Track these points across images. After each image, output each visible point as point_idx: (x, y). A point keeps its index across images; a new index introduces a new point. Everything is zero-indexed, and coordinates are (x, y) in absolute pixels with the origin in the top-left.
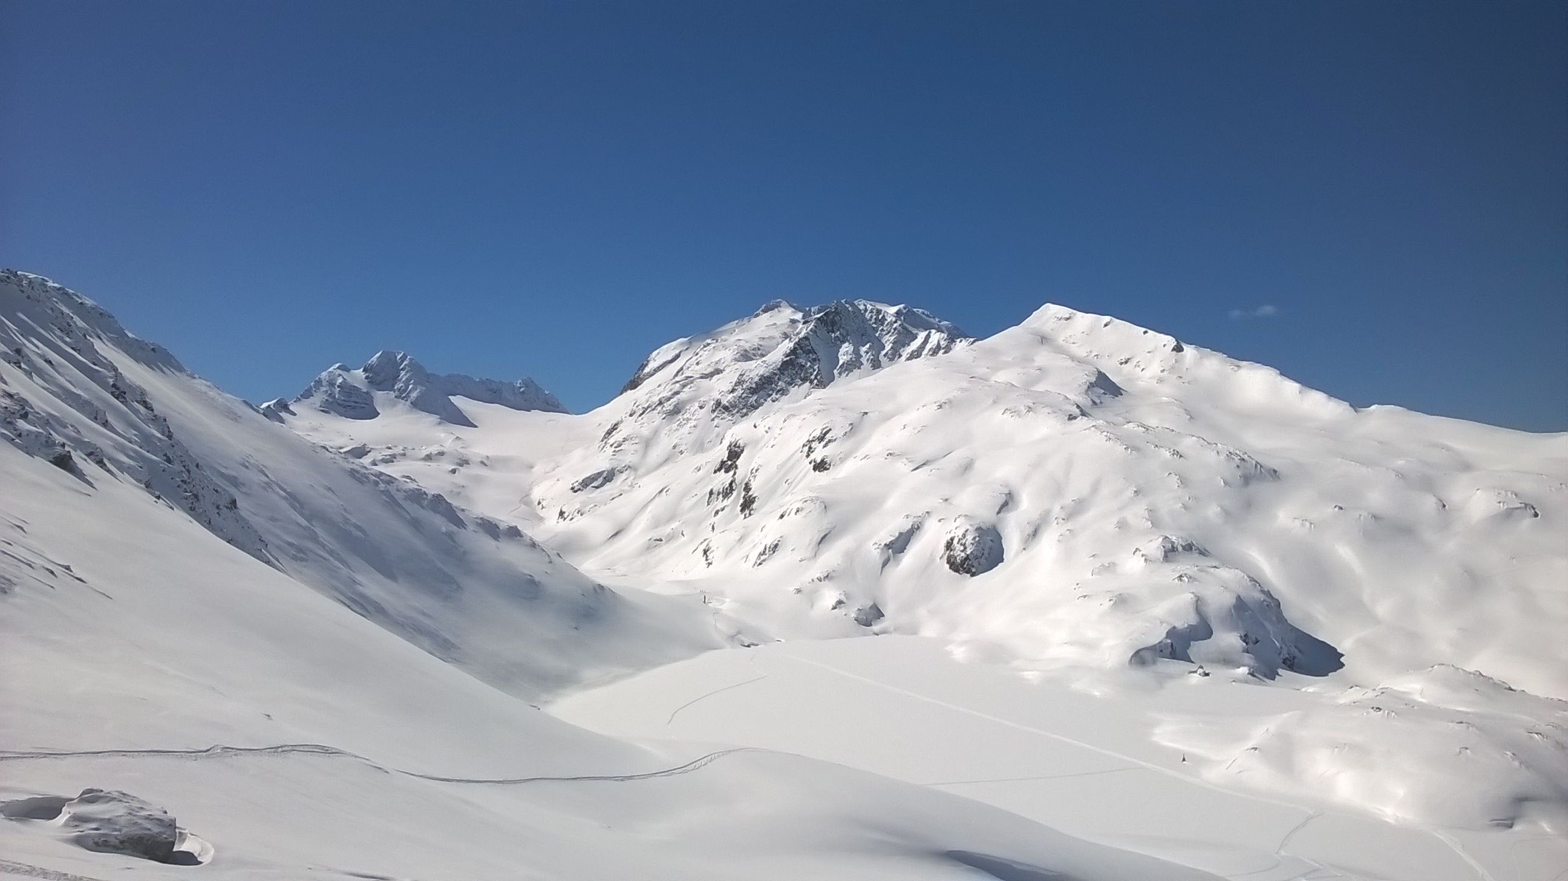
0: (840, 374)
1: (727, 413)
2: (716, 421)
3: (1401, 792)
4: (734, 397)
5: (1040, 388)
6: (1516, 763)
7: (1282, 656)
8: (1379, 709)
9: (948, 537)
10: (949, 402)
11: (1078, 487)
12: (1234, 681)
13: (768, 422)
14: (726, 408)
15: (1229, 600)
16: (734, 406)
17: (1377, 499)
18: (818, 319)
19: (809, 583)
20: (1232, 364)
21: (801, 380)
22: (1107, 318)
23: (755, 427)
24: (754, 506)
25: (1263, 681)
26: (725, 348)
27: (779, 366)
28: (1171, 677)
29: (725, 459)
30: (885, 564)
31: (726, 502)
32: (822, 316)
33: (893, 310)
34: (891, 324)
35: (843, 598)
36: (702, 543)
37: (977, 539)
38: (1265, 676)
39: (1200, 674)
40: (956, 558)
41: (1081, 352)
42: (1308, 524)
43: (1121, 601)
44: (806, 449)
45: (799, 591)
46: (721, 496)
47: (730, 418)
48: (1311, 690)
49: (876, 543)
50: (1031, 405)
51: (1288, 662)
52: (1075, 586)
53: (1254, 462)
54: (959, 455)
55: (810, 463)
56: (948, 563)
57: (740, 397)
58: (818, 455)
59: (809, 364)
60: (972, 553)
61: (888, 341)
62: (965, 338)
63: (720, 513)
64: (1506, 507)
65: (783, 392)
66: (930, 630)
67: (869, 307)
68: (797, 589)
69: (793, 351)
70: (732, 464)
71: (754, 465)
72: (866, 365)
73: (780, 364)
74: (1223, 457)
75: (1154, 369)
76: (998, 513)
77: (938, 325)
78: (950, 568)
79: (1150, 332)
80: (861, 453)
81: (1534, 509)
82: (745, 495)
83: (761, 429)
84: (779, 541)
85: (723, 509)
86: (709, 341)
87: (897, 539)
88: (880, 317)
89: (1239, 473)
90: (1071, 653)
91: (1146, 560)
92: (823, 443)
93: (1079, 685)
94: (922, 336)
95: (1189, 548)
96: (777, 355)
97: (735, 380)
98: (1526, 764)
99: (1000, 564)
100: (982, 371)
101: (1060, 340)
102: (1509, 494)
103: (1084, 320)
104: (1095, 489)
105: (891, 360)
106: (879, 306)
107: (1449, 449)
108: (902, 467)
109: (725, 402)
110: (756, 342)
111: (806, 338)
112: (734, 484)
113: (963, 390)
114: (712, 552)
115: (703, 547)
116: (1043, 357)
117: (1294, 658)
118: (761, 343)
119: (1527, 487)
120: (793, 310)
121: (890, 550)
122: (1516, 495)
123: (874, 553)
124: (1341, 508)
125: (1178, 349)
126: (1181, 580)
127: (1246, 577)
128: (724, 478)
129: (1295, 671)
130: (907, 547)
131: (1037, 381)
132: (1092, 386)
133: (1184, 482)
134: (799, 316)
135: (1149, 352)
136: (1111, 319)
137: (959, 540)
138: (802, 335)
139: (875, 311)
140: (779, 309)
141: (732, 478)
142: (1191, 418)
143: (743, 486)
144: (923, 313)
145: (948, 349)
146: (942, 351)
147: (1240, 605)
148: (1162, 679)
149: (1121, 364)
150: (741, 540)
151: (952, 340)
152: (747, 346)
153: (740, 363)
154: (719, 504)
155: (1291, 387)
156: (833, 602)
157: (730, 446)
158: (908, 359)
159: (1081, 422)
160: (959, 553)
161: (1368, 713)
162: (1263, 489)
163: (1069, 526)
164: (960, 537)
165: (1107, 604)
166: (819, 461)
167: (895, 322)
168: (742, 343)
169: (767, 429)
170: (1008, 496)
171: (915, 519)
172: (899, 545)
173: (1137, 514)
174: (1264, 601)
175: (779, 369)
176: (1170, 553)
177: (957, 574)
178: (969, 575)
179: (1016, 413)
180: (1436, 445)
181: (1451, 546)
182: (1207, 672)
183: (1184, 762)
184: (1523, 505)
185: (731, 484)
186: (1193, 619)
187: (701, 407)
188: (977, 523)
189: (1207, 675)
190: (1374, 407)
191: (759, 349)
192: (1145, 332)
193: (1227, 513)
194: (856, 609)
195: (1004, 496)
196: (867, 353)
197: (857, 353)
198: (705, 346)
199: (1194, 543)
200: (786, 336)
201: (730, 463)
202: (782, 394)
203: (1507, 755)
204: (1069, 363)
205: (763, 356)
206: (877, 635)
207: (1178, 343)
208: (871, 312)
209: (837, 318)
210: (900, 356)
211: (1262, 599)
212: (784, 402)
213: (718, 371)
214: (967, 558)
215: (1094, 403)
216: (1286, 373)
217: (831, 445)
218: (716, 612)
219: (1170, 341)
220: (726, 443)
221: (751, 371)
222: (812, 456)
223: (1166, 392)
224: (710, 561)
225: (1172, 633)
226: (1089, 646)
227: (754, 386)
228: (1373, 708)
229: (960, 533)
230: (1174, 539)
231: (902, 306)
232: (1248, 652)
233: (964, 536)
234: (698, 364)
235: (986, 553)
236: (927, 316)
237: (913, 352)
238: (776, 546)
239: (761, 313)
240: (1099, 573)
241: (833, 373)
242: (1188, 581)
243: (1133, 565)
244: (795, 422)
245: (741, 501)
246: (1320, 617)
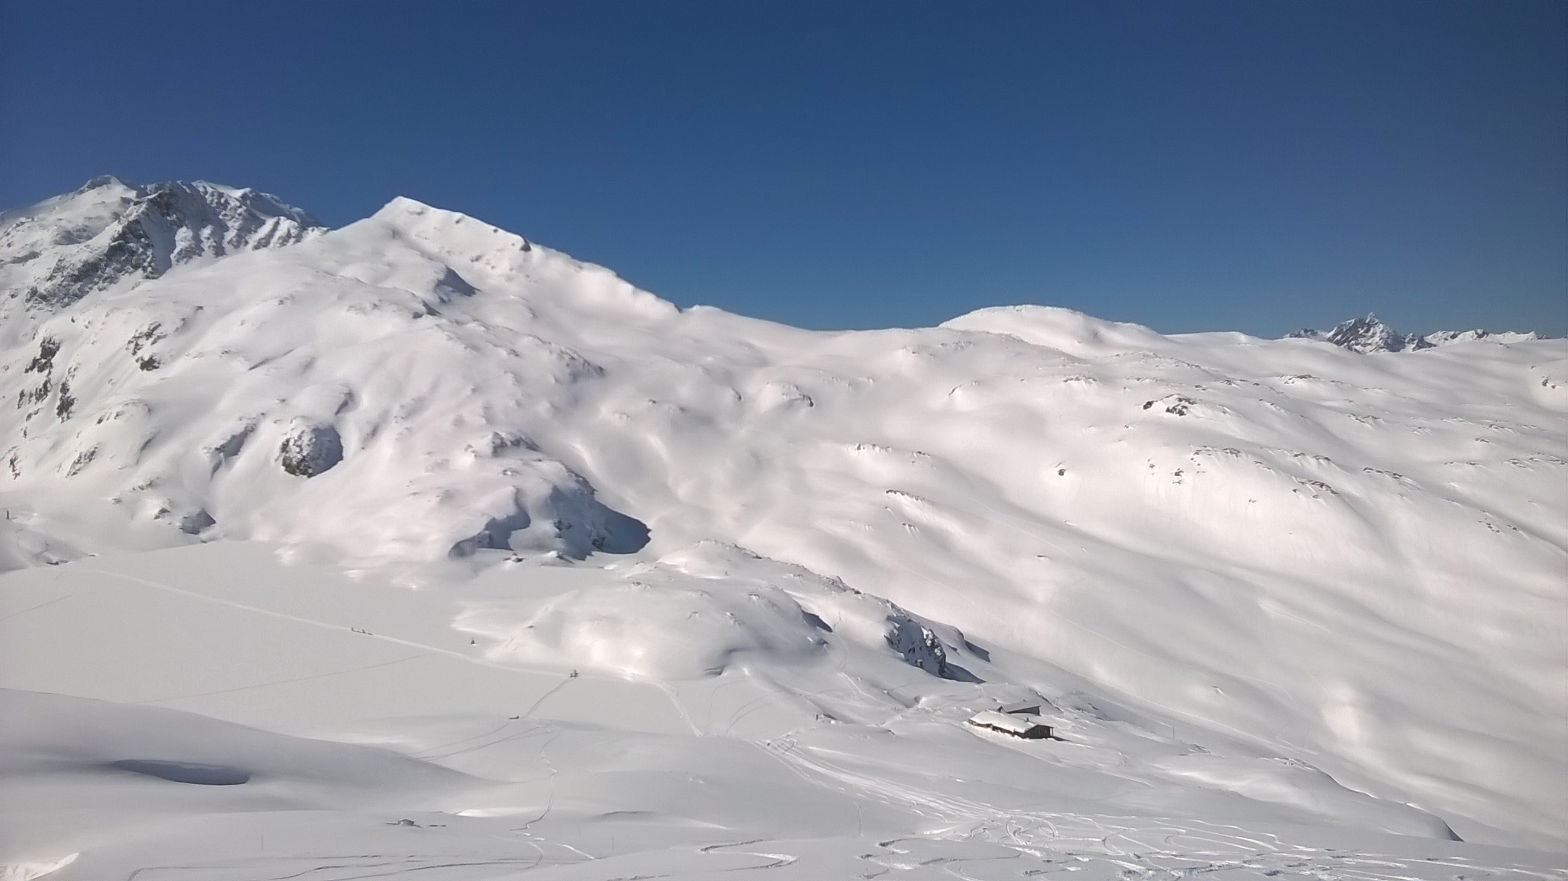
0: (178, 261)
1: (44, 303)
2: (33, 312)
3: (638, 652)
4: (53, 285)
5: (388, 284)
6: (732, 622)
7: (592, 538)
8: (639, 584)
9: (284, 439)
10: (292, 297)
11: (418, 386)
12: (543, 565)
13: (89, 316)
14: (44, 298)
15: (545, 490)
16: (54, 295)
17: (686, 392)
18: (151, 201)
19: (130, 492)
20: (575, 265)
21: (133, 267)
22: (459, 215)
23: (73, 321)
24: (73, 408)
25: (571, 562)
26: (43, 227)
27: (105, 252)
28: (487, 565)
29: (38, 357)
30: (216, 468)
31: (40, 405)
32: (155, 198)
33: (238, 193)
34: (235, 209)
35: (168, 507)
36: (10, 451)
37: (314, 440)
38: (575, 557)
39: (513, 561)
40: (291, 460)
41: (432, 247)
42: (625, 417)
43: (448, 497)
44: (132, 345)
45: (118, 501)
46: (34, 398)
47: (49, 308)
48: (611, 567)
49: (205, 448)
50: (377, 303)
51: (597, 543)
52: (408, 484)
53: (582, 361)
54: (301, 352)
55: (137, 361)
56: (284, 465)
57: (60, 285)
58: (145, 353)
59: (141, 250)
60: (308, 454)
61: (234, 226)
62: (317, 227)
63: (33, 417)
64: (788, 398)
65: (112, 280)
66: (262, 535)
67: (210, 190)
68: (115, 499)
69: (122, 236)
70: (46, 363)
71: (72, 364)
72: (208, 252)
73: (107, 249)
74: (554, 356)
75: (503, 266)
76: (338, 412)
77: (290, 212)
78: (286, 470)
79: (500, 230)
80: (193, 351)
81: (810, 399)
82: (62, 396)
83: (81, 322)
84: (96, 448)
85: (36, 413)
86: (23, 220)
87: (230, 442)
88: (223, 201)
89: (568, 370)
90: (396, 549)
91: (476, 456)
92: (151, 340)
93: (397, 581)
94: (270, 223)
95: (517, 443)
96: (103, 241)
97: (53, 265)
98: (739, 621)
99: (340, 463)
100: (329, 264)
101: (413, 235)
102: (792, 386)
103: (436, 216)
104: (435, 387)
105: (237, 247)
106: (221, 189)
107: (751, 347)
108: (239, 365)
109: (41, 290)
110: (81, 222)
111: (137, 222)
112: (48, 385)
113: (307, 285)
114: (20, 461)
115: (10, 456)
116: (394, 252)
117: (603, 539)
118: (87, 223)
119: (807, 380)
120: (125, 187)
121: (222, 454)
122: (797, 388)
123: (203, 457)
124: (654, 402)
125: (526, 248)
126: (505, 474)
127: (564, 469)
128: (37, 378)
129: (603, 551)
130: (241, 450)
131: (386, 277)
132: (440, 284)
133: (518, 379)
134: (132, 195)
135: (499, 250)
136: (462, 217)
137: (296, 441)
138: (131, 218)
139: (216, 194)
140: (109, 185)
141: (46, 379)
142: (535, 316)
143: (60, 387)
144: (273, 198)
145: (299, 238)
146: (292, 240)
147: (557, 496)
148: (476, 570)
149: (472, 261)
150: (54, 447)
151: (303, 227)
152: (70, 227)
153: (60, 246)
154: (32, 407)
155: (625, 288)
156: (156, 511)
157: (44, 342)
158: (256, 248)
159: (427, 320)
160: (295, 455)
161: (630, 588)
162: (589, 385)
163: (408, 424)
164: (296, 438)
165: (435, 500)
166: (146, 358)
167: (240, 207)
168: (63, 223)
169: (87, 323)
170: (348, 396)
171: (249, 422)
172: (232, 447)
173: (473, 413)
174: (579, 489)
175: (106, 255)
176: (499, 448)
177: (293, 476)
178: (305, 477)
179: (362, 310)
180: (740, 343)
181: (743, 433)
182: (520, 557)
183: (474, 645)
184: (802, 397)
185: (45, 385)
186: (511, 510)
187: (13, 296)
188: (313, 424)
189: (520, 560)
190: (696, 308)
191: (85, 231)
192: (495, 231)
193: (556, 409)
194: (182, 517)
195: (343, 395)
196: (208, 239)
197: (197, 239)
198: (18, 226)
199: (523, 437)
200: (116, 216)
201: (43, 361)
202: (111, 282)
203: (727, 615)
204: (419, 259)
205: (90, 238)
206: (205, 542)
207: (525, 241)
208: (212, 195)
209: (172, 201)
210: (247, 243)
211: (577, 488)
212: (112, 293)
213: (34, 255)
214: (304, 459)
215: (443, 301)
216: (620, 275)
217: (160, 342)
218: (21, 529)
219: (518, 240)
220: (39, 339)
221: (72, 256)
222: (140, 354)
223: (514, 290)
224: (17, 472)
225: (492, 524)
226: (413, 541)
227: (76, 273)
228: (634, 583)
229: (296, 435)
230: (503, 435)
231: (247, 190)
232: (560, 537)
233: (300, 437)
234: (9, 245)
235: (324, 455)
236: (276, 201)
237: (261, 239)
238: (93, 453)
239: (87, 189)
240: (432, 470)
241: (170, 258)
242: (512, 475)
243: (465, 461)
244: (120, 316)
245: (58, 403)
246: (631, 501)
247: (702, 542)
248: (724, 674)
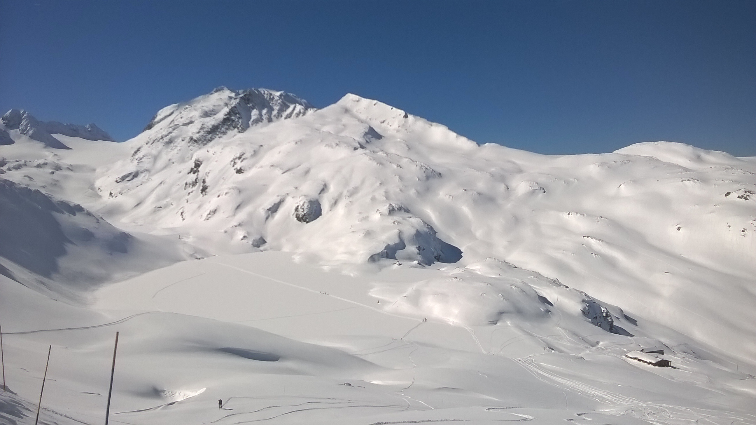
0: (252, 125)
1: (196, 143)
2: (191, 147)
3: (456, 311)
4: (199, 135)
5: (343, 134)
6: (502, 299)
7: (434, 255)
8: (456, 278)
9: (296, 206)
10: (301, 141)
11: (355, 182)
12: (411, 267)
13: (214, 149)
14: (195, 141)
15: (413, 231)
16: (200, 140)
17: (481, 185)
18: (241, 97)
19: (231, 228)
20: (429, 124)
21: (233, 127)
22: (375, 101)
23: (208, 151)
24: (207, 190)
25: (424, 266)
26: (195, 110)
27: (222, 121)
28: (385, 266)
29: (193, 167)
30: (267, 218)
31: (194, 188)
32: (243, 96)
33: (278, 94)
34: (277, 101)
35: (246, 235)
36: (181, 209)
37: (309, 206)
38: (426, 264)
39: (397, 265)
40: (299, 215)
41: (363, 117)
42: (451, 197)
43: (368, 234)
44: (233, 163)
45: (226, 232)
46: (191, 186)
47: (198, 146)
48: (443, 269)
49: (263, 209)
50: (338, 143)
51: (437, 258)
52: (350, 227)
53: (431, 170)
54: (304, 167)
55: (235, 169)
56: (296, 217)
57: (202, 135)
58: (238, 166)
59: (237, 120)
60: (307, 213)
61: (276, 108)
62: (312, 108)
63: (191, 194)
64: (533, 189)
65: (224, 133)
66: (286, 249)
67: (266, 92)
68: (225, 231)
69: (229, 113)
70: (196, 170)
71: (207, 171)
72: (265, 121)
73: (222, 119)
74: (418, 168)
75: (395, 125)
76: (320, 193)
77: (300, 102)
78: (297, 220)
79: (394, 108)
80: (259, 165)
81: (544, 189)
82: (203, 185)
83: (211, 151)
84: (217, 208)
85: (192, 192)
86: (187, 106)
87: (273, 206)
88: (272, 97)
89: (424, 175)
90: (344, 257)
91: (381, 215)
92: (241, 160)
93: (345, 272)
94: (292, 107)
95: (400, 209)
96: (221, 116)
97: (200, 127)
98: (506, 299)
99: (320, 217)
100: (317, 126)
101: (354, 112)
102: (534, 183)
103: (365, 102)
104: (363, 182)
105: (277, 118)
106: (271, 92)
107: (514, 163)
108: (278, 172)
109: (195, 138)
110: (211, 107)
111: (235, 107)
112: (197, 180)
113: (307, 135)
114: (185, 213)
115: (181, 211)
116: (346, 119)
117: (440, 256)
118: (214, 108)
119: (542, 180)
120: (230, 91)
121: (270, 212)
122: (537, 184)
123: (262, 212)
124: (465, 190)
125: (406, 116)
126: (394, 224)
127: (422, 222)
128: (193, 177)
129: (440, 262)
130: (278, 210)
131: (342, 131)
132: (366, 134)
133: (401, 179)
134: (233, 95)
135: (393, 118)
136: (377, 102)
137: (301, 206)
138: (233, 106)
139: (269, 94)
140: (223, 91)
141: (196, 177)
142: (409, 149)
143: (202, 181)
144: (293, 95)
145: (304, 114)
146: (301, 115)
147: (418, 234)
148: (380, 268)
149: (381, 123)
150: (199, 207)
151: (306, 109)
152: (207, 109)
153: (202, 118)
154: (190, 189)
155: (453, 135)
156: (242, 237)
157: (195, 161)
158: (286, 118)
159: (360, 151)
160: (301, 213)
161: (452, 280)
162: (435, 182)
163: (351, 199)
164: (302, 205)
165: (362, 235)
166: (239, 168)
167: (279, 100)
168: (204, 108)
169: (213, 153)
170: (324, 186)
171: (282, 197)
172: (274, 209)
173: (380, 194)
174: (428, 232)
175: (222, 122)
176: (392, 211)
177: (300, 222)
178: (305, 223)
179: (331, 146)
180: (509, 161)
181: (509, 206)
182: (400, 263)
183: (379, 303)
184: (539, 188)
185: (196, 180)
186: (397, 241)
187: (183, 140)
188: (309, 199)
189: (400, 265)
190: (487, 144)
191: (213, 111)
192: (392, 109)
193: (418, 193)
194: (252, 240)
195: (322, 186)
196: (265, 114)
197: (260, 115)
198: (185, 109)
199: (403, 206)
200: (226, 105)
201: (195, 169)
202: (224, 134)
203: (499, 295)
204: (357, 123)
205: (215, 114)
206: (262, 251)
207: (406, 114)
208: (267, 94)
209: (250, 97)
210: (282, 116)
211: (427, 231)
212: (224, 139)
213: (192, 122)
214: (305, 215)
215: (367, 142)
216: (451, 128)
217: (244, 161)
218: (185, 243)
219: (402, 113)
220: (193, 160)
221: (208, 122)
222: (236, 166)
223: (400, 136)
224: (184, 218)
225: (388, 247)
226: (352, 254)
227: (209, 130)
228: (454, 278)
229: (301, 203)
230: (394, 205)
231: (282, 92)
232: (419, 254)
233: (303, 205)
234: (181, 118)
235: (313, 213)
236: (295, 97)
237: (288, 114)
238: (215, 210)
239: (214, 92)
240: (361, 221)
241: (249, 124)
242: (397, 224)
243: (376, 217)
244: (228, 149)
245: (201, 188)
246: (453, 238)
247: (488, 259)
248: (498, 324)
